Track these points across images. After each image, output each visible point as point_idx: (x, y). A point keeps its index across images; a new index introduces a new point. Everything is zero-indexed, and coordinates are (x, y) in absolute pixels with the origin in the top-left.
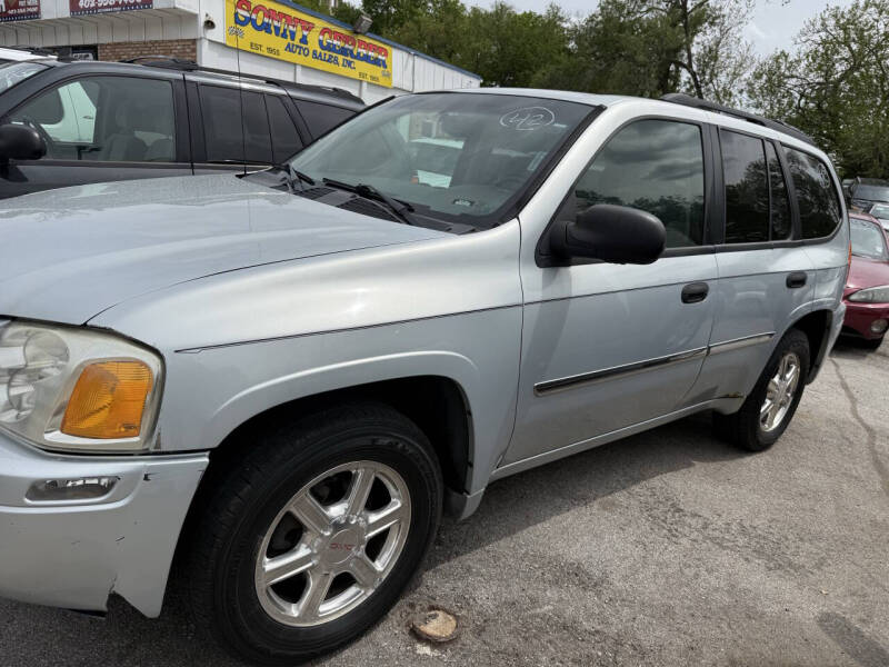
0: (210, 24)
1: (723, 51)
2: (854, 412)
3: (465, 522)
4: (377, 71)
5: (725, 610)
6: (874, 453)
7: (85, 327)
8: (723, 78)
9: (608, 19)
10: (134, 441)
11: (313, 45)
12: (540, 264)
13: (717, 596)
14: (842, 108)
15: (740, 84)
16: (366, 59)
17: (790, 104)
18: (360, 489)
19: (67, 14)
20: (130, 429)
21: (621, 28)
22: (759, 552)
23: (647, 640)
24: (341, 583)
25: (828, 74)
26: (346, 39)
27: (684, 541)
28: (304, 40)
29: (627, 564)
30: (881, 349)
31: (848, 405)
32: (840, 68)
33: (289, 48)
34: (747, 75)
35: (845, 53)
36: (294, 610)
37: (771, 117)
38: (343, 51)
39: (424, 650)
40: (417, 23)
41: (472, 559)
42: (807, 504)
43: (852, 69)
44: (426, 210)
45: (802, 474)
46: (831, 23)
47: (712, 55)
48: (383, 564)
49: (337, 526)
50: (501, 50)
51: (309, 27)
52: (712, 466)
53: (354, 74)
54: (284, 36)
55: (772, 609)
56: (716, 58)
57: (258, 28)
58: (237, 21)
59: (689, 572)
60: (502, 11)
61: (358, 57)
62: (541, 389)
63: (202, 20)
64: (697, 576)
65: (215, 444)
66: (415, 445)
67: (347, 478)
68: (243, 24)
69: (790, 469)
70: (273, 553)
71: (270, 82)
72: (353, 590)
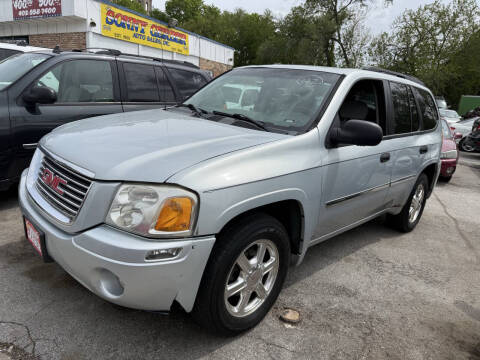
0: (93, 24)
1: (355, 32)
2: (446, 211)
3: (299, 267)
4: (181, 46)
5: (413, 301)
6: (459, 230)
7: (165, 184)
8: (356, 46)
9: (296, 17)
10: (187, 232)
11: (147, 33)
12: (326, 147)
13: (407, 296)
14: (416, 60)
15: (364, 50)
16: (175, 40)
17: (390, 59)
18: (261, 252)
19: (11, 19)
20: (185, 226)
21: (304, 21)
22: (420, 277)
23: (383, 316)
24: (253, 296)
25: (408, 44)
26: (164, 30)
27: (387, 274)
28: (142, 31)
29: (365, 284)
30: (451, 181)
31: (442, 209)
32: (414, 41)
33: (135, 36)
34: (368, 45)
35: (416, 33)
36: (236, 310)
37: (381, 66)
38: (163, 37)
39: (289, 326)
40: (196, 20)
41: (296, 287)
42: (435, 255)
43: (420, 41)
44: (271, 125)
45: (430, 241)
46: (408, 18)
47: (350, 34)
48: (268, 287)
49: (254, 269)
50: (241, 34)
51: (145, 24)
52: (390, 240)
53: (169, 48)
54: (132, 29)
55: (433, 300)
56: (352, 36)
57: (118, 26)
58: (107, 22)
59: (393, 287)
60: (240, 12)
61: (171, 39)
62: (328, 204)
63: (89, 22)
64: (396, 288)
65: (217, 231)
66: (281, 231)
67: (256, 248)
68: (111, 23)
69: (424, 239)
70: (231, 282)
71: (155, 60)
72: (256, 300)
